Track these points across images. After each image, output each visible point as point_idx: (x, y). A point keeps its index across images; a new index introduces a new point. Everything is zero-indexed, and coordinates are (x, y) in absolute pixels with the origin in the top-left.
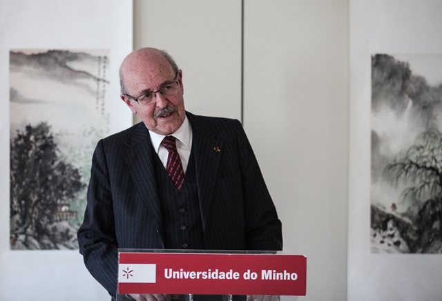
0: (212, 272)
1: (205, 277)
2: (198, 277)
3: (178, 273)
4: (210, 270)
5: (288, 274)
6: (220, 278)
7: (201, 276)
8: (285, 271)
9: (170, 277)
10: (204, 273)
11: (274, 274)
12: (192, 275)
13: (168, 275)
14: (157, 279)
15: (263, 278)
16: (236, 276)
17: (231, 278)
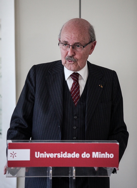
0: (63, 153)
1: (59, 156)
2: (55, 157)
3: (43, 154)
4: (62, 152)
5: (108, 154)
6: (68, 157)
7: (57, 156)
8: (106, 153)
9: (38, 157)
10: (58, 154)
11: (100, 154)
12: (52, 155)
13: (37, 156)
14: (30, 158)
15: (93, 157)
16: (77, 156)
17: (74, 157)
